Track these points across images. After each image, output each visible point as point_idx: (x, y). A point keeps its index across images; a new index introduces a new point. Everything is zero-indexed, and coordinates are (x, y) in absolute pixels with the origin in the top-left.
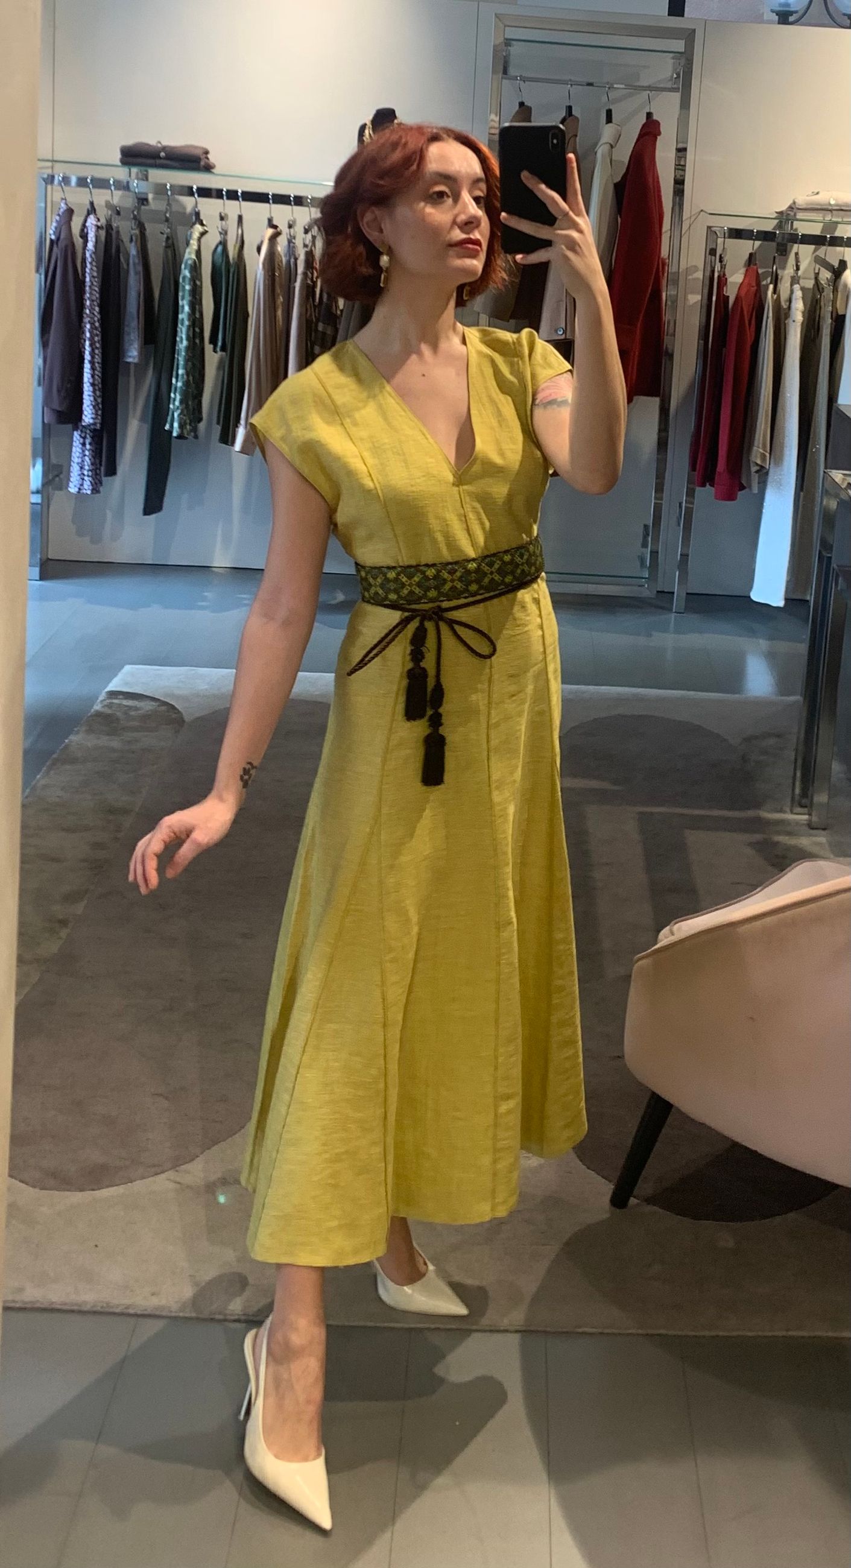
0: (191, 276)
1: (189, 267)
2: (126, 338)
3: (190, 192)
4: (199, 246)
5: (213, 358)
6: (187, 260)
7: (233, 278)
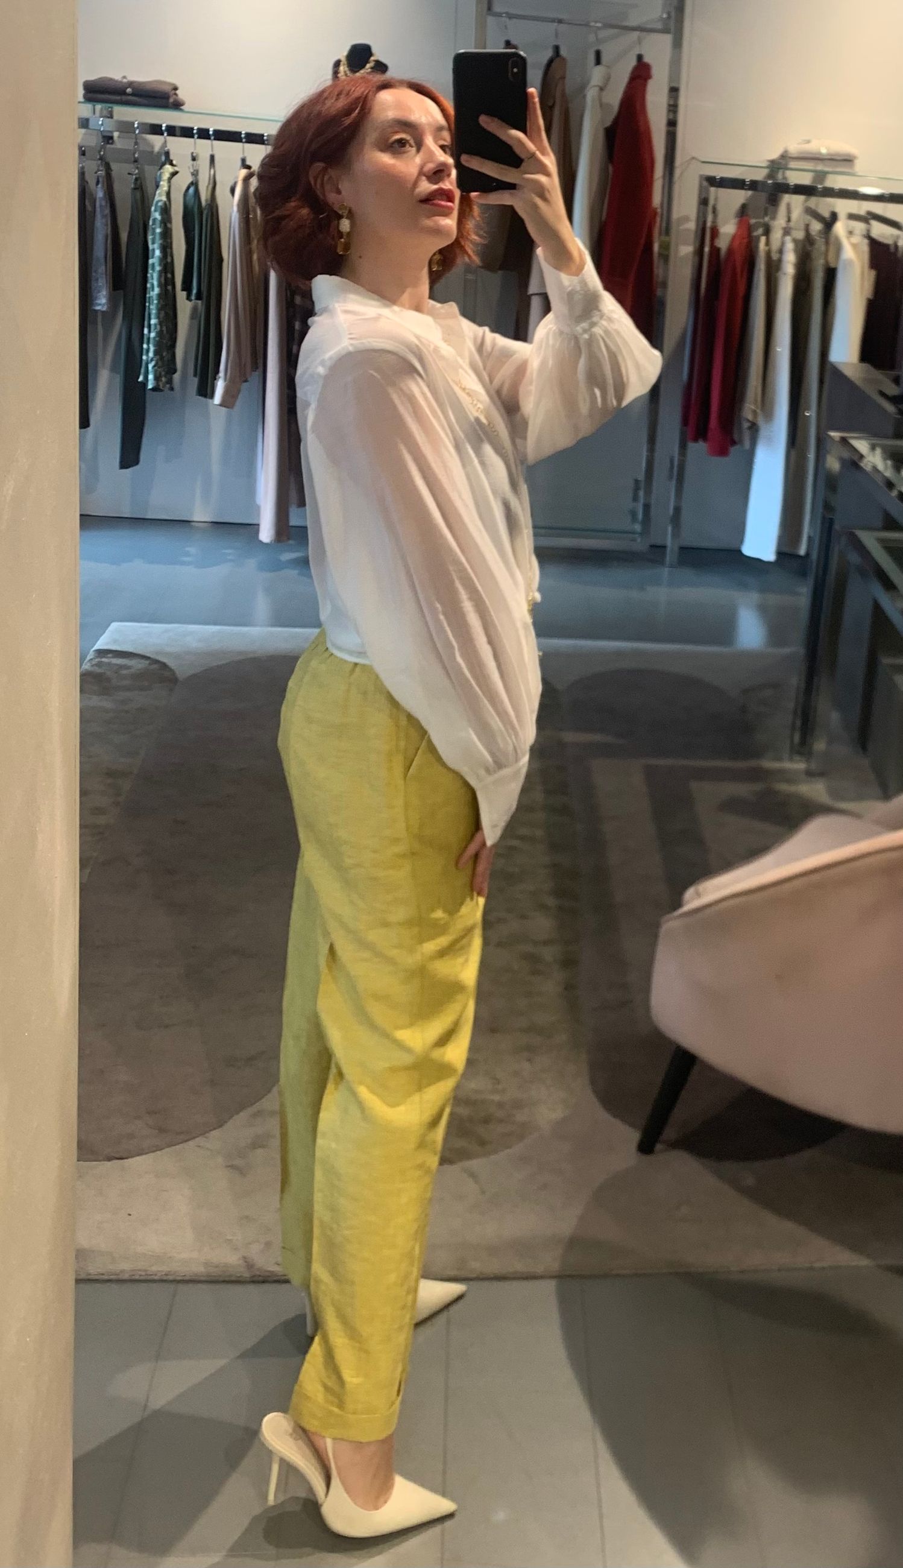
0: (162, 217)
1: (159, 209)
2: (94, 285)
4: (169, 187)
5: (185, 307)
6: (157, 202)
7: (207, 221)
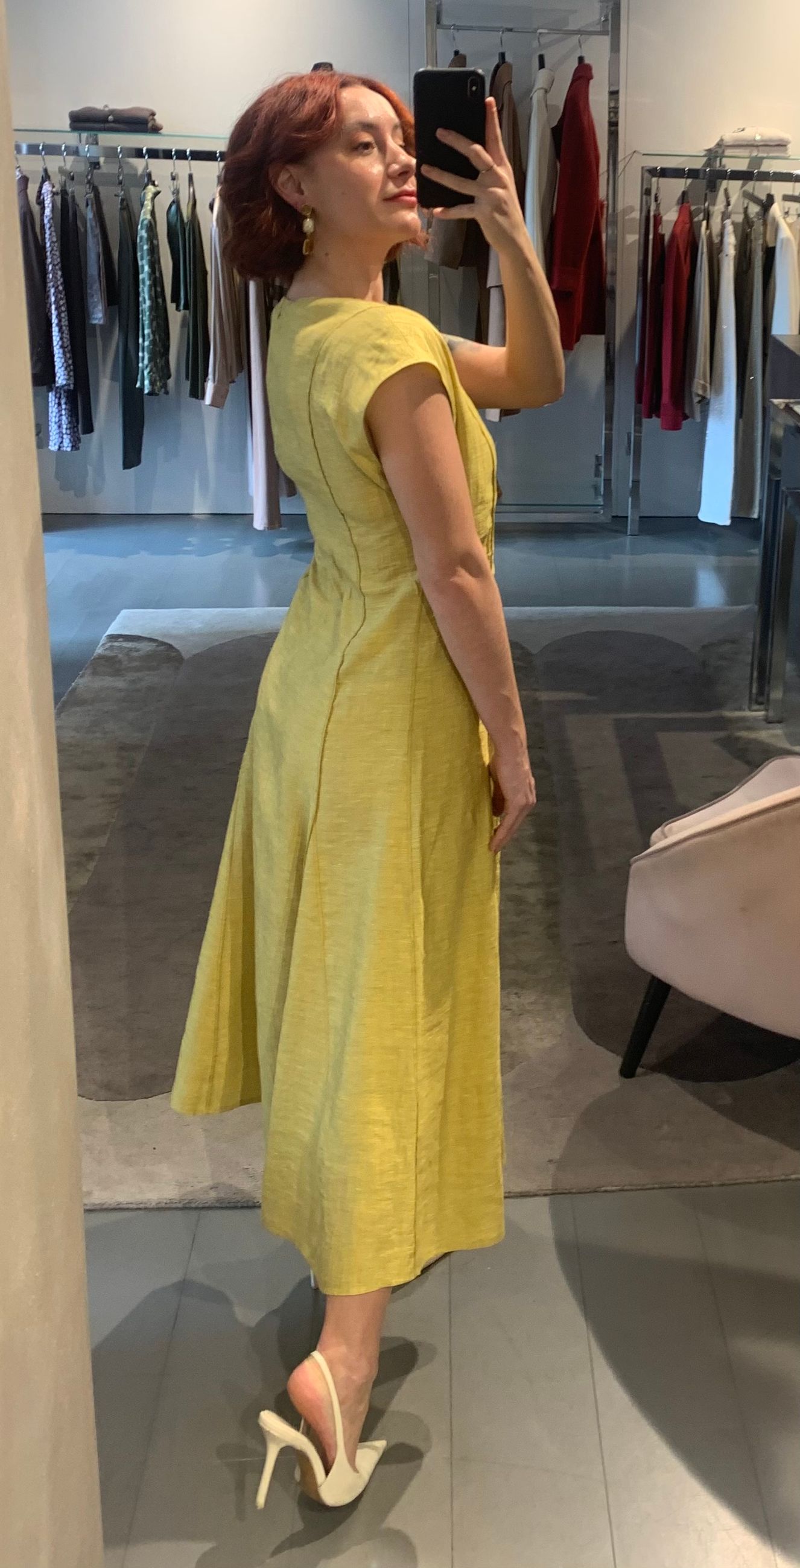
0: (148, 235)
1: (145, 227)
2: (90, 301)
3: (139, 153)
4: (153, 207)
5: (176, 317)
6: (143, 221)
7: (189, 234)
